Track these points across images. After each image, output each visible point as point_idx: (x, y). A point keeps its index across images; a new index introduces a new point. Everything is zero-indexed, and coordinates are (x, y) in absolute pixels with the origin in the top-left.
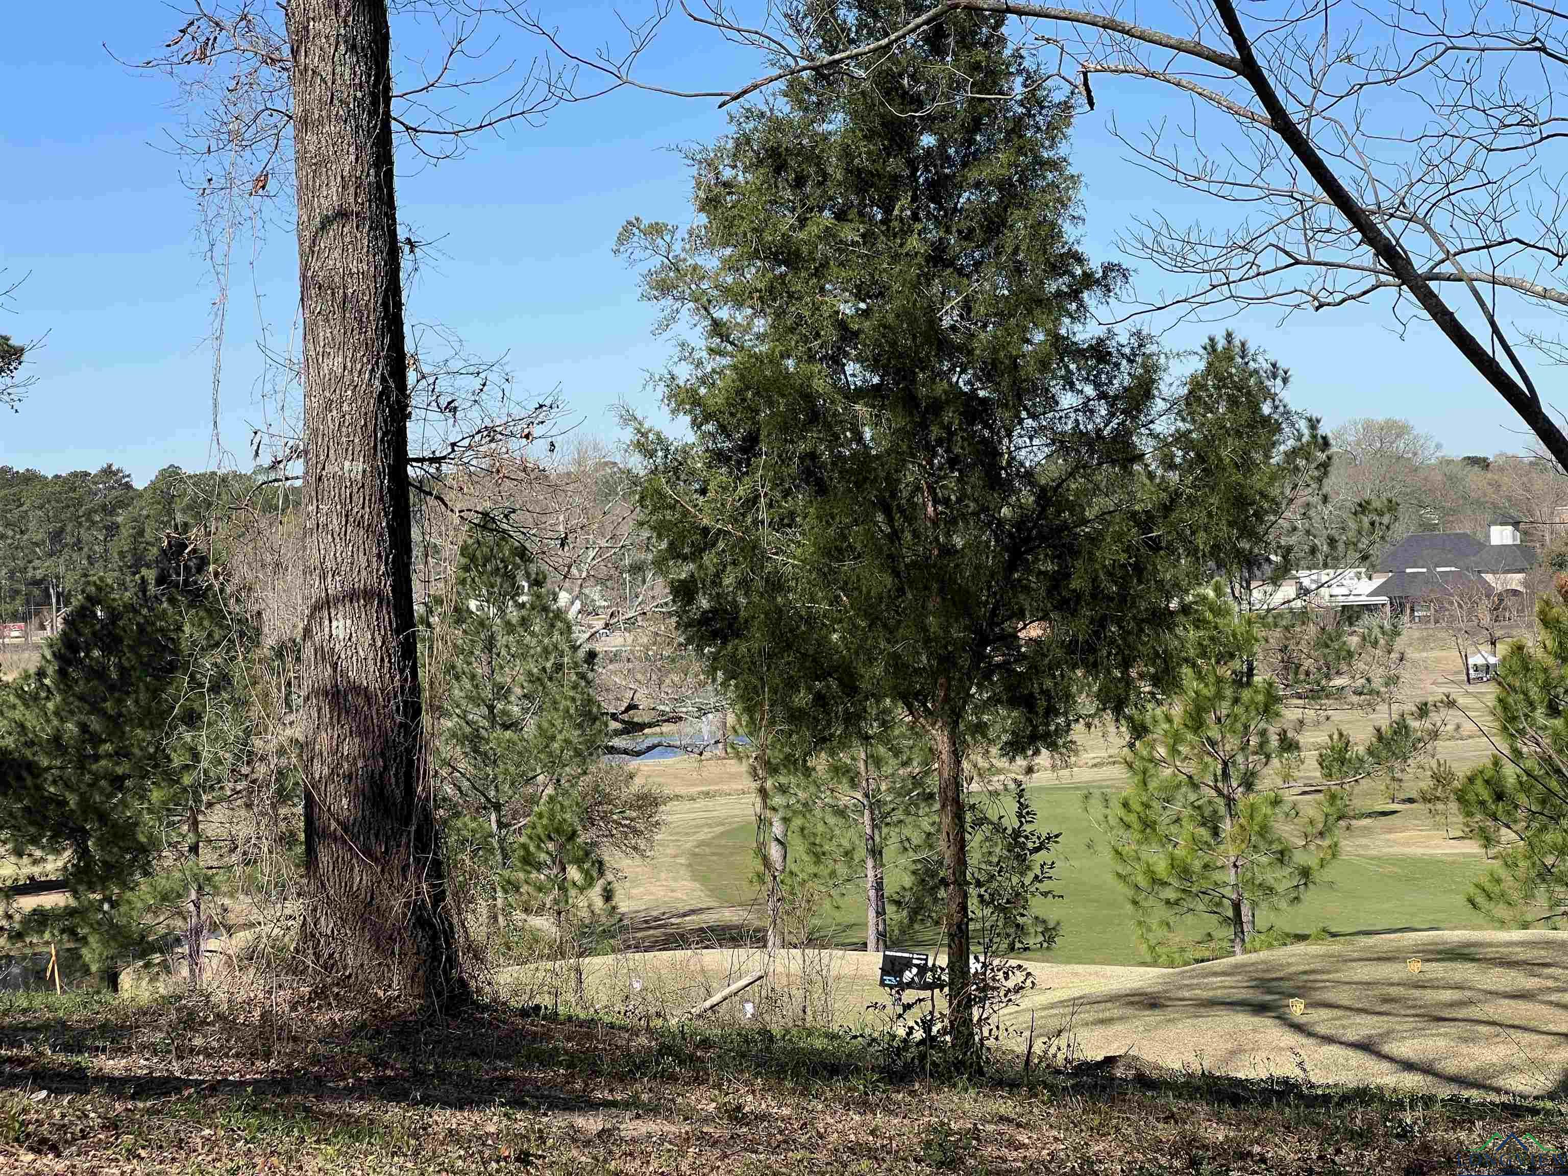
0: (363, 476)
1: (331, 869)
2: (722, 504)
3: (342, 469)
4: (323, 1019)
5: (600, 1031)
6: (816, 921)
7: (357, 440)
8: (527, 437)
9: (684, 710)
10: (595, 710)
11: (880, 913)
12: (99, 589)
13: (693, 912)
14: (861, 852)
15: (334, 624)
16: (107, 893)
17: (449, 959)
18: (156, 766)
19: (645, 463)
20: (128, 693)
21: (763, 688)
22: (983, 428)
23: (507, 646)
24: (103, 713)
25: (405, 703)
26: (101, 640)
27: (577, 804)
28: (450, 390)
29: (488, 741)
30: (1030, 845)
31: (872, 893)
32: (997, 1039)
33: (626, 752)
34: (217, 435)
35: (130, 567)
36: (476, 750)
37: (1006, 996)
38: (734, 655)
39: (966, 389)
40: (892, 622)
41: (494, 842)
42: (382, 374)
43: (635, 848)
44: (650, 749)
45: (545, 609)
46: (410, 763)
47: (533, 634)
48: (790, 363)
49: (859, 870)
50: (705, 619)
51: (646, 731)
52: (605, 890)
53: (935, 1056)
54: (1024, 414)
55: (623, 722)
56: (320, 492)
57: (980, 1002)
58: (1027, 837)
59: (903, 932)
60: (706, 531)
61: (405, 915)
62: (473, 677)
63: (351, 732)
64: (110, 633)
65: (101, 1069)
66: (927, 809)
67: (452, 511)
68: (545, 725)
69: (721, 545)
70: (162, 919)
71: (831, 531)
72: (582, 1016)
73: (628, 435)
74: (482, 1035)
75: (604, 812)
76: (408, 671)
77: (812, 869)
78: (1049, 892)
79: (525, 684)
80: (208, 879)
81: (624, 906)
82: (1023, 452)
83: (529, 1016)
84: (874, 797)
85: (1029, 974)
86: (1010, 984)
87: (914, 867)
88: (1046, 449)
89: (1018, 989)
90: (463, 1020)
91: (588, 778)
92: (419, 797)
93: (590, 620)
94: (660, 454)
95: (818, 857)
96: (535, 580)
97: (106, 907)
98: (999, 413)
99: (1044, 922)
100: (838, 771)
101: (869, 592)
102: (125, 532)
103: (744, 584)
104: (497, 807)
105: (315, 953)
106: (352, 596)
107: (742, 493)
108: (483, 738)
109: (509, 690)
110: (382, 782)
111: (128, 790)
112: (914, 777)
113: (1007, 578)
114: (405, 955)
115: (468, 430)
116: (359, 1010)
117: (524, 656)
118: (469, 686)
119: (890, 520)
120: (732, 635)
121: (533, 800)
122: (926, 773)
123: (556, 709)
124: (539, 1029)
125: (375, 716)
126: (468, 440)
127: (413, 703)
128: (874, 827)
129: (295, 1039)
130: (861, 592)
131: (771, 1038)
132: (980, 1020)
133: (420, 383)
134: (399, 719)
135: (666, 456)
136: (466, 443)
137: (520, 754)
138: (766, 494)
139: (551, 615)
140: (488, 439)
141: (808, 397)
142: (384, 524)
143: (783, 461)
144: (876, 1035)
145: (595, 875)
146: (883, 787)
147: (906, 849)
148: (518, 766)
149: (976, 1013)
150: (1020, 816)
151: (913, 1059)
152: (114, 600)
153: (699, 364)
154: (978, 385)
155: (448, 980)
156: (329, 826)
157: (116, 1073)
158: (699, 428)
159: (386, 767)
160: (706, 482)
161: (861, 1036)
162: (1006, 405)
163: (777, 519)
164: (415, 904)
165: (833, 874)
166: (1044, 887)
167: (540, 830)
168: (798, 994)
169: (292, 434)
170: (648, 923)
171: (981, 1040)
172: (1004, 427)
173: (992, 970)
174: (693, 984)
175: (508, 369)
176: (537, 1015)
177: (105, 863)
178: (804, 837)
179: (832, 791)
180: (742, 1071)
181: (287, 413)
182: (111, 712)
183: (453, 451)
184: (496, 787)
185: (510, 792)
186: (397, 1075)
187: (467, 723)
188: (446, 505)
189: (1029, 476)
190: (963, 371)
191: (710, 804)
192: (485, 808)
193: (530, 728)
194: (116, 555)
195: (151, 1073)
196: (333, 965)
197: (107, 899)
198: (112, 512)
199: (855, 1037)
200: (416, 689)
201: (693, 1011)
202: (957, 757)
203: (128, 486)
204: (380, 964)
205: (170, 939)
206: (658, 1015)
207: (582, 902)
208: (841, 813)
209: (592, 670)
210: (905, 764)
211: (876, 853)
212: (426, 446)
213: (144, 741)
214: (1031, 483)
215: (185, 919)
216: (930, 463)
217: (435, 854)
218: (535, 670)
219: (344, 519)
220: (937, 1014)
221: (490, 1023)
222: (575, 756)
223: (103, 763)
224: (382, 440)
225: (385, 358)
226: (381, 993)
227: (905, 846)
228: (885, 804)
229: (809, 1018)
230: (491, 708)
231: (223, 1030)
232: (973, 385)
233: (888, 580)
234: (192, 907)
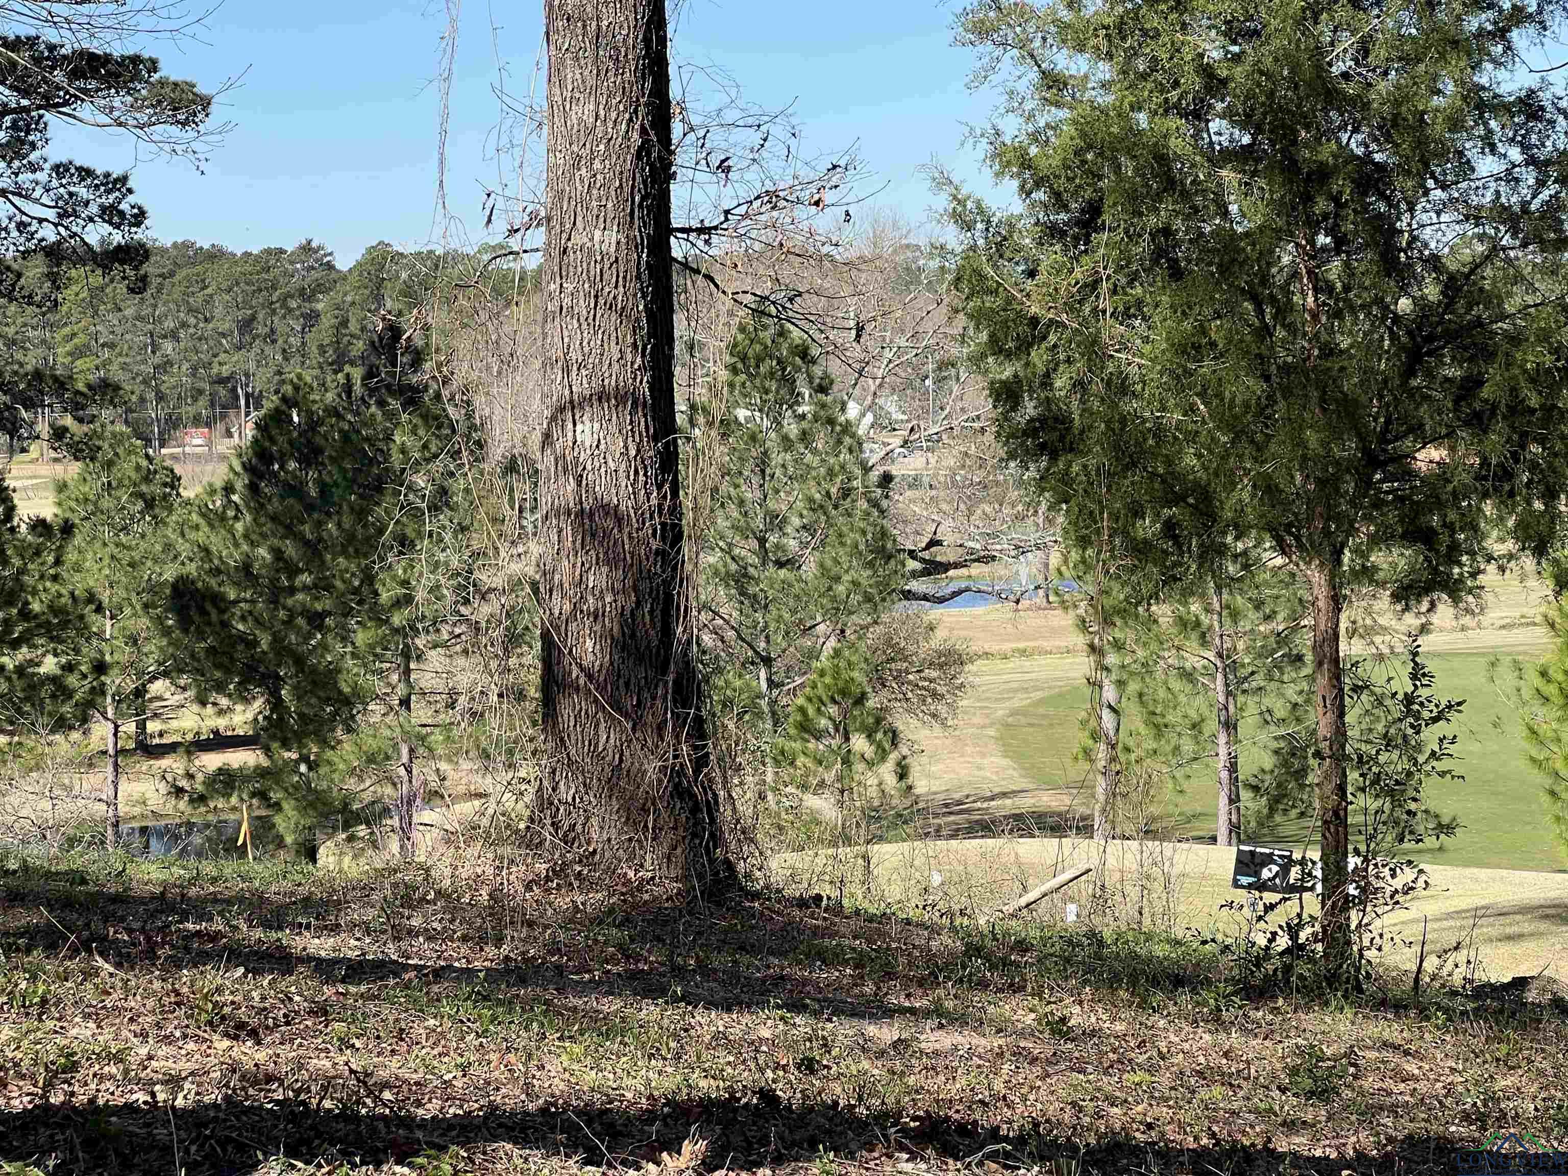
0: (617, 250)
1: (572, 724)
2: (1056, 289)
3: (592, 240)
4: (563, 902)
5: (894, 929)
6: (1154, 810)
7: (610, 205)
8: (817, 203)
9: (998, 547)
10: (889, 545)
11: (1234, 800)
12: (296, 388)
13: (1004, 795)
14: (1212, 726)
15: (579, 427)
16: (305, 751)
17: (712, 835)
18: (360, 603)
19: (962, 237)
20: (329, 514)
21: (1101, 513)
22: (1377, 200)
23: (783, 466)
24: (300, 538)
25: (663, 525)
26: (299, 450)
27: (866, 660)
28: (724, 145)
29: (757, 581)
30: (1426, 714)
31: (1224, 775)
32: (1380, 949)
33: (925, 598)
34: (443, 197)
35: (331, 364)
36: (743, 593)
37: (1392, 897)
38: (1067, 473)
39: (1360, 151)
40: (1259, 437)
41: (764, 704)
42: (642, 126)
43: (934, 716)
44: (955, 594)
45: (831, 421)
46: (669, 597)
47: (815, 452)
48: (1142, 119)
49: (1209, 746)
50: (1032, 429)
51: (951, 573)
52: (899, 764)
53: (1302, 969)
54: (1430, 183)
55: (923, 560)
56: (564, 268)
57: (1360, 903)
58: (1422, 704)
59: (1261, 824)
60: (1034, 321)
61: (660, 781)
62: (741, 503)
63: (598, 559)
64: (309, 441)
65: (305, 949)
66: (1294, 675)
67: (724, 292)
68: (829, 563)
69: (1052, 338)
70: (368, 784)
71: (1187, 325)
72: (872, 910)
73: (943, 201)
74: (752, 927)
75: (900, 671)
76: (667, 486)
77: (1151, 744)
78: (1449, 772)
79: (805, 512)
80: (423, 738)
81: (921, 786)
82: (1428, 230)
83: (808, 907)
84: (1229, 657)
85: (1421, 871)
86: (1398, 883)
87: (1275, 745)
88: (1457, 227)
89: (1408, 889)
90: (728, 909)
91: (879, 629)
92: (679, 641)
93: (884, 436)
94: (979, 226)
95: (1159, 729)
96: (820, 385)
97: (303, 768)
98: (1399, 182)
99: (1437, 816)
100: (1185, 624)
101: (1232, 400)
102: (327, 322)
103: (1079, 385)
104: (767, 661)
105: (553, 824)
106: (602, 396)
107: (1079, 276)
108: (753, 578)
109: (785, 520)
110: (633, 620)
111: (329, 630)
112: (1279, 634)
113: (1404, 383)
114: (661, 829)
115: (744, 194)
116: (605, 893)
117: (803, 479)
118: (735, 514)
119: (1260, 312)
120: (1064, 449)
121: (813, 654)
122: (1295, 629)
123: (842, 544)
124: (820, 922)
125: (626, 541)
126: (745, 207)
127: (674, 526)
128: (1229, 694)
129: (531, 924)
130: (1222, 400)
131: (1101, 943)
132: (1359, 925)
133: (688, 136)
134: (655, 545)
135: (987, 229)
136: (742, 210)
137: (797, 597)
138: (1109, 277)
139: (838, 428)
140: (769, 206)
141: (1162, 159)
142: (641, 308)
143: (1129, 237)
144: (1229, 941)
145: (887, 746)
146: (1241, 645)
147: (1267, 722)
148: (794, 612)
149: (1354, 917)
150: (1414, 677)
151: (1276, 970)
152: (314, 402)
153: (1030, 117)
154: (1373, 146)
155: (711, 861)
156: (570, 673)
157: (323, 954)
158: (1028, 194)
159: (638, 603)
160: (1037, 262)
161: (1213, 940)
162: (1408, 173)
163: (1121, 308)
164: (673, 769)
165: (1177, 749)
166: (1440, 766)
167: (820, 691)
168: (1133, 893)
169: (531, 197)
170: (949, 806)
171: (1361, 950)
172: (1405, 199)
173: (1376, 865)
174: (1007, 877)
175: (794, 121)
176: (819, 906)
177: (301, 715)
178: (1142, 702)
179: (1179, 649)
180: (1066, 979)
181: (527, 170)
182: (309, 536)
183: (727, 220)
184: (767, 637)
185: (784, 645)
186: (651, 969)
187: (733, 558)
188: (717, 286)
189: (1434, 262)
190: (1356, 130)
191: (1027, 664)
192: (753, 663)
193: (810, 569)
194: (314, 348)
195: (363, 954)
196: (574, 839)
197: (304, 759)
198: (311, 298)
199: (1204, 942)
200: (676, 510)
201: (1004, 909)
202: (1337, 602)
203: (330, 267)
204: (630, 840)
205: (378, 808)
206: (962, 913)
207: (872, 781)
208: (1188, 675)
209: (887, 497)
210: (1268, 618)
211: (1230, 726)
212: (693, 213)
213: (347, 571)
214: (1436, 269)
215: (394, 784)
216: (1312, 242)
217: (698, 709)
218: (817, 496)
219: (593, 301)
220: (1305, 916)
221: (762, 914)
222: (865, 602)
223: (300, 596)
224: (640, 206)
225: (646, 105)
226: (631, 874)
227: (1266, 718)
228: (1243, 666)
229: (1147, 921)
230: (762, 541)
231: (444, 910)
232: (1367, 147)
233: (1258, 387)
234: (402, 771)
